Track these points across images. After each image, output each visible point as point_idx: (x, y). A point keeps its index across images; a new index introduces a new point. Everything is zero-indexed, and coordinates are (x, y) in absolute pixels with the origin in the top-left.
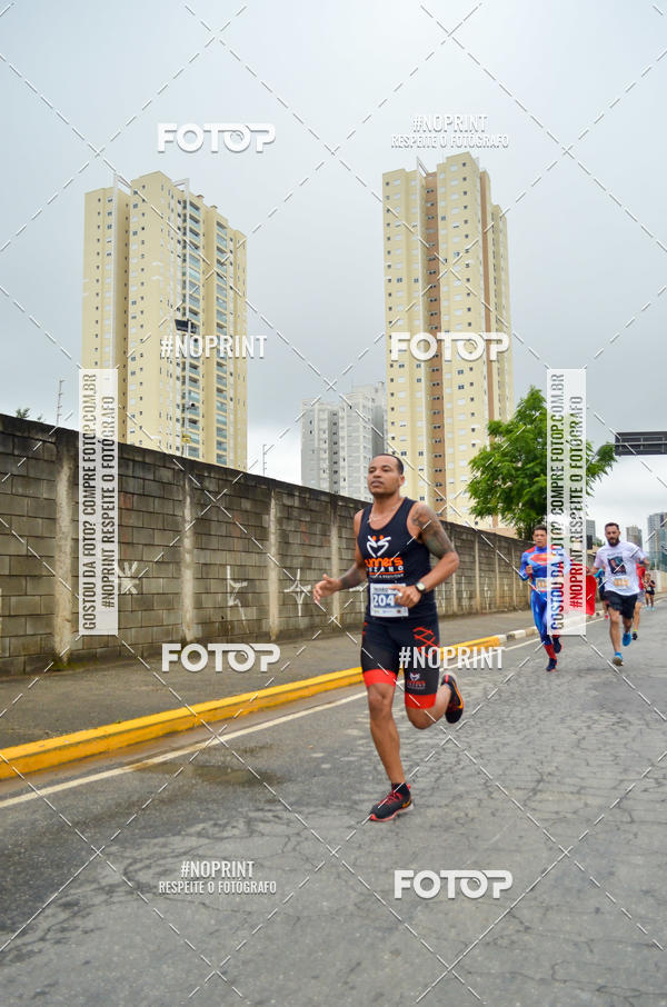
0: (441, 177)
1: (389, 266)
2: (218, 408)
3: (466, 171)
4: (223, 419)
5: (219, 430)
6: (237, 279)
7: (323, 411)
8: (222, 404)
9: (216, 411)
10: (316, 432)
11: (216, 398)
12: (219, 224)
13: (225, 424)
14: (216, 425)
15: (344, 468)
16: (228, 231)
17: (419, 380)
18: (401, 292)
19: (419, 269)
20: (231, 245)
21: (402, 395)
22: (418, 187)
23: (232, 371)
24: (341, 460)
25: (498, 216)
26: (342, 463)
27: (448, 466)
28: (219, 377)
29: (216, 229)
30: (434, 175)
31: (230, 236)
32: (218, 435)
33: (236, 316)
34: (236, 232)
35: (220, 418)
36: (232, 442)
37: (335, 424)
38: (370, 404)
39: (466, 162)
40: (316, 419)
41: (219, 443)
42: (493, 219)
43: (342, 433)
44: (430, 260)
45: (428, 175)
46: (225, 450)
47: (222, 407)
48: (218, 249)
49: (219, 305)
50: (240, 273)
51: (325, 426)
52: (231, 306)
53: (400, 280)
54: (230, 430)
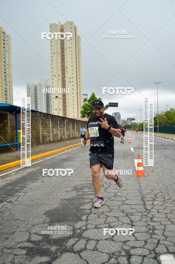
0: (65, 27)
1: (52, 49)
2: (5, 85)
3: (71, 26)
4: (6, 88)
5: (5, 90)
6: (9, 48)
7: (33, 85)
8: (6, 83)
9: (4, 85)
10: (31, 91)
11: (4, 82)
12: (3, 32)
13: (7, 89)
14: (4, 89)
15: (39, 101)
16: (6, 35)
17: (59, 80)
18: (55, 56)
19: (59, 51)
20: (7, 39)
21: (55, 83)
22: (59, 28)
23: (8, 74)
24: (38, 99)
25: (79, 38)
26: (38, 100)
27: (67, 102)
28: (5, 76)
29: (2, 34)
30: (63, 25)
31: (6, 36)
32: (5, 92)
33: (9, 59)
34: (8, 35)
35: (5, 87)
36: (9, 94)
37: (36, 89)
38: (45, 84)
39: (71, 23)
40: (31, 88)
41: (5, 94)
42: (78, 39)
43: (38, 92)
44: (62, 48)
45: (61, 25)
46: (7, 96)
47: (6, 84)
48: (3, 40)
49: (4, 56)
50: (9, 47)
51: (33, 89)
52: (7, 56)
53: (54, 53)
54: (8, 91)
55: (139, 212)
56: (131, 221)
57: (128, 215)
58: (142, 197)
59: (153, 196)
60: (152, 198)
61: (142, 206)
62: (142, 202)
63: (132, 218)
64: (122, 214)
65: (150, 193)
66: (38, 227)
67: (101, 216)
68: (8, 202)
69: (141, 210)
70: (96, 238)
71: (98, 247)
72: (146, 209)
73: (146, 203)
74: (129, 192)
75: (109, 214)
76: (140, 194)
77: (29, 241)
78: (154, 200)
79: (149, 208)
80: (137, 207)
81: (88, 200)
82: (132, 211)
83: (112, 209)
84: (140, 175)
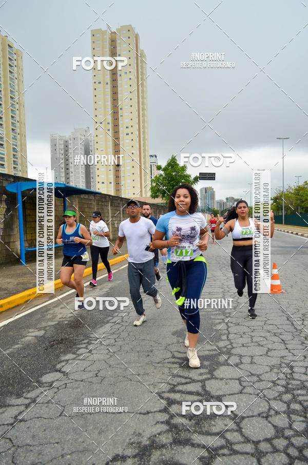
55: (289, 332)
56: (282, 340)
57: (276, 334)
58: (287, 317)
59: (301, 316)
60: (300, 318)
61: (290, 326)
62: (288, 322)
63: (283, 337)
64: (268, 333)
65: (295, 313)
66: (175, 346)
67: (243, 336)
68: (113, 323)
69: (290, 330)
70: (249, 354)
71: (255, 360)
72: (295, 328)
73: (294, 323)
74: (268, 311)
75: (253, 334)
76: (284, 314)
77: (174, 357)
78: (303, 320)
79: (299, 328)
80: (284, 327)
81: (218, 321)
82: (279, 331)
83: (254, 330)
84: (276, 291)
